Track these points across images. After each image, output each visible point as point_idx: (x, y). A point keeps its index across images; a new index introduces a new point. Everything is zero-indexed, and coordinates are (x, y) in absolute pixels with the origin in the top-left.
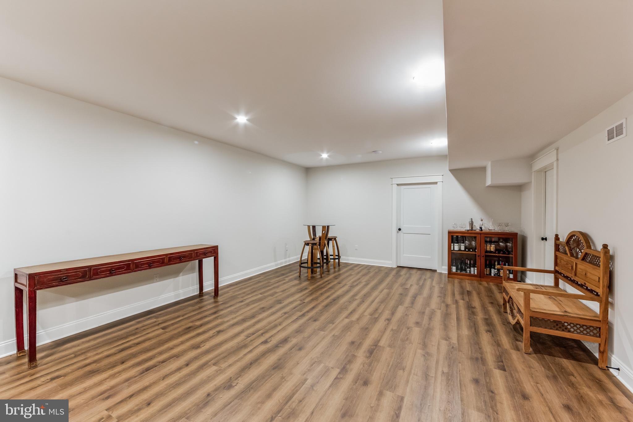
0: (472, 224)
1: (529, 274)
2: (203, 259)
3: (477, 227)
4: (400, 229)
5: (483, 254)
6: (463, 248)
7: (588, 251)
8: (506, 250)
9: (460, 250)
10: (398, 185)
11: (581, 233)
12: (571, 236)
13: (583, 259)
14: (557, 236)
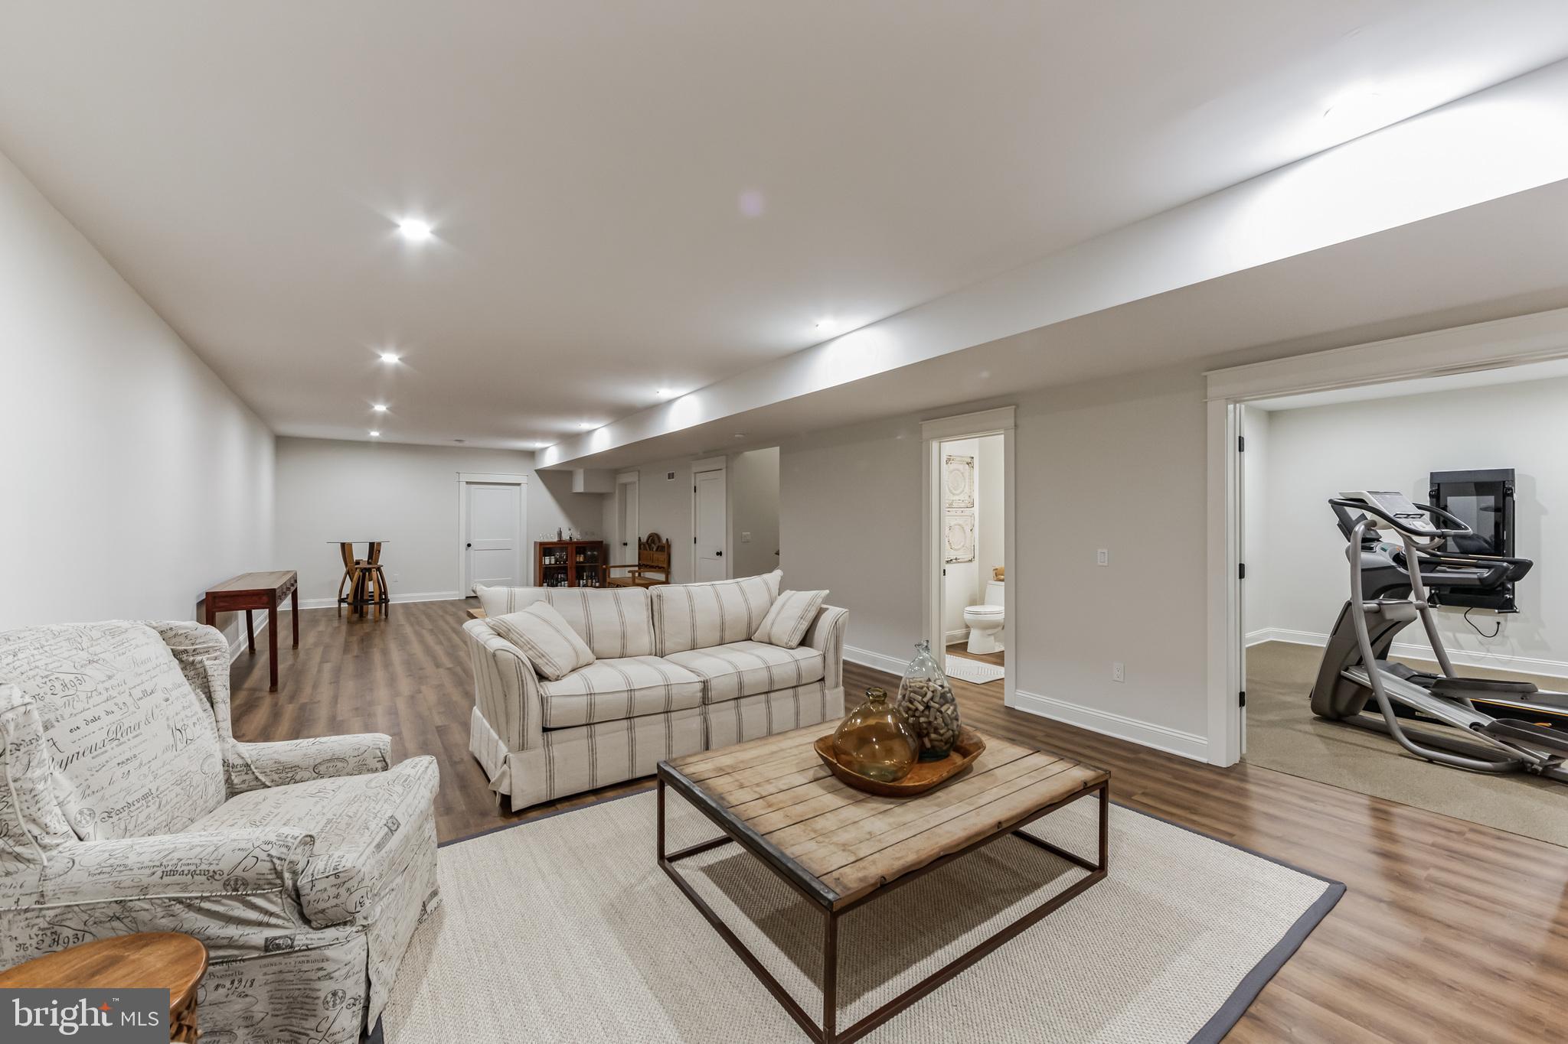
0: (560, 534)
1: (612, 570)
2: (253, 611)
3: (566, 537)
4: (469, 545)
5: (574, 564)
6: (553, 562)
7: (660, 544)
8: (593, 558)
9: (550, 564)
10: (467, 483)
11: (656, 534)
12: (650, 536)
13: (657, 550)
14: (640, 538)
